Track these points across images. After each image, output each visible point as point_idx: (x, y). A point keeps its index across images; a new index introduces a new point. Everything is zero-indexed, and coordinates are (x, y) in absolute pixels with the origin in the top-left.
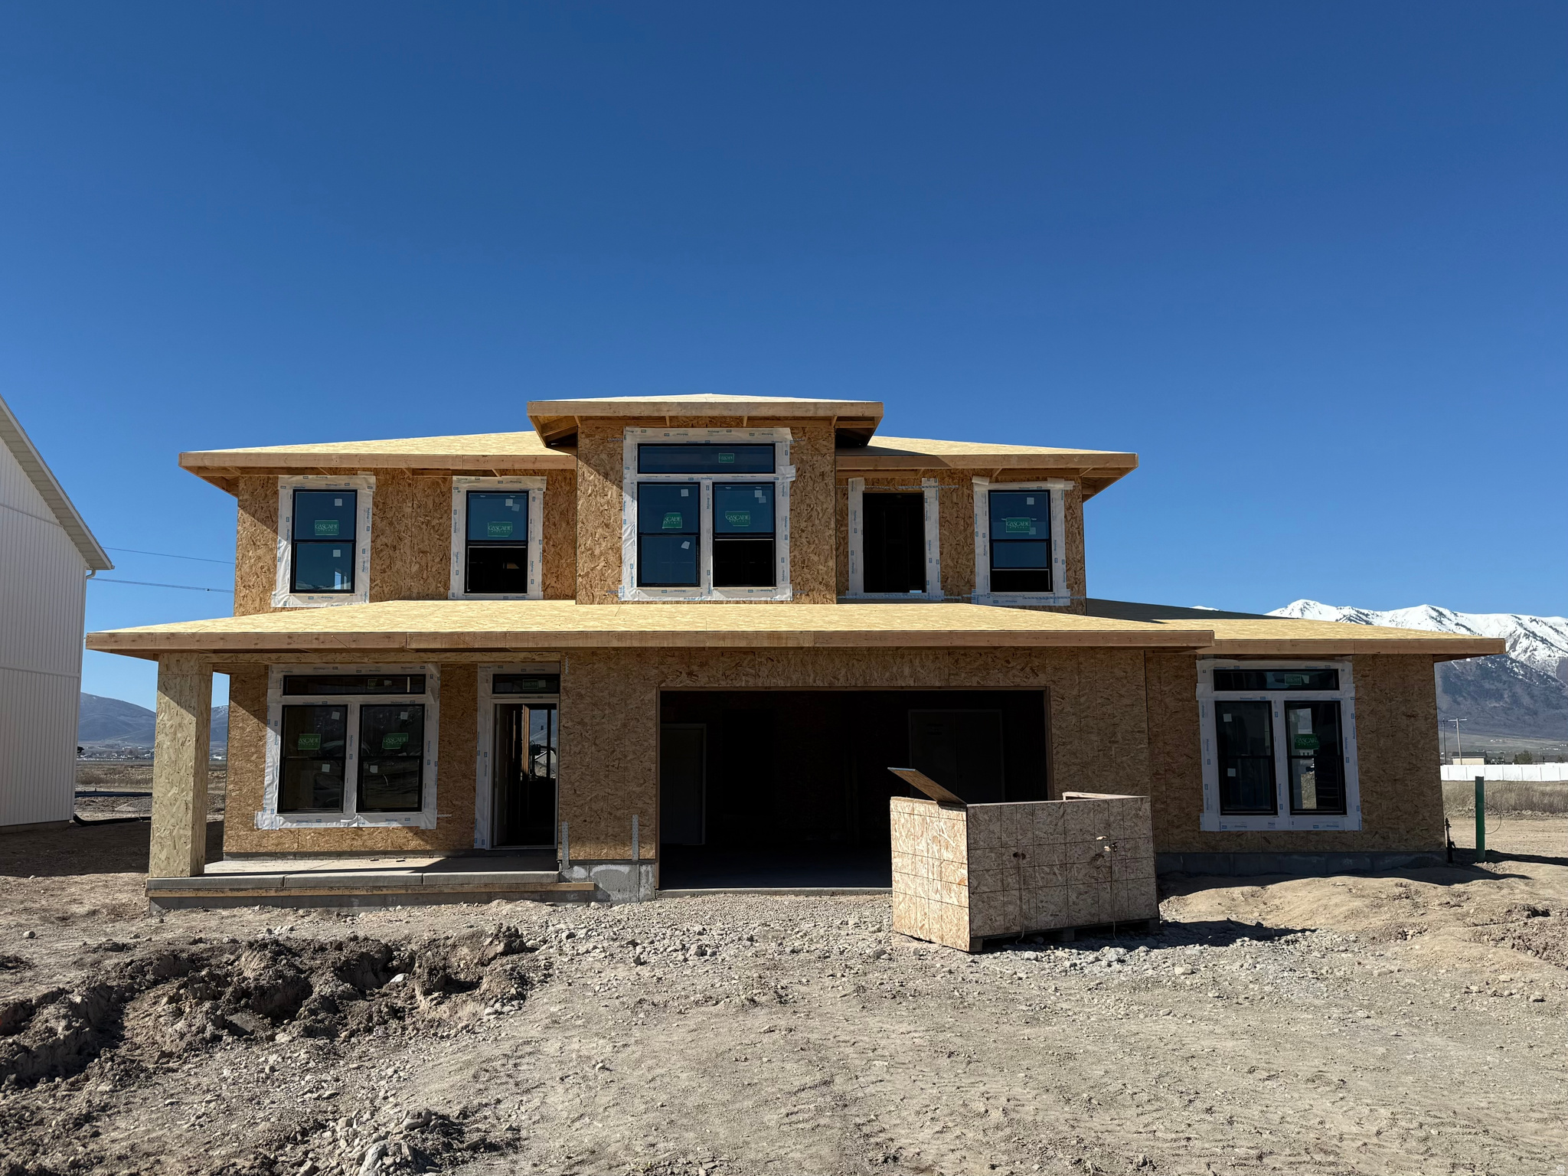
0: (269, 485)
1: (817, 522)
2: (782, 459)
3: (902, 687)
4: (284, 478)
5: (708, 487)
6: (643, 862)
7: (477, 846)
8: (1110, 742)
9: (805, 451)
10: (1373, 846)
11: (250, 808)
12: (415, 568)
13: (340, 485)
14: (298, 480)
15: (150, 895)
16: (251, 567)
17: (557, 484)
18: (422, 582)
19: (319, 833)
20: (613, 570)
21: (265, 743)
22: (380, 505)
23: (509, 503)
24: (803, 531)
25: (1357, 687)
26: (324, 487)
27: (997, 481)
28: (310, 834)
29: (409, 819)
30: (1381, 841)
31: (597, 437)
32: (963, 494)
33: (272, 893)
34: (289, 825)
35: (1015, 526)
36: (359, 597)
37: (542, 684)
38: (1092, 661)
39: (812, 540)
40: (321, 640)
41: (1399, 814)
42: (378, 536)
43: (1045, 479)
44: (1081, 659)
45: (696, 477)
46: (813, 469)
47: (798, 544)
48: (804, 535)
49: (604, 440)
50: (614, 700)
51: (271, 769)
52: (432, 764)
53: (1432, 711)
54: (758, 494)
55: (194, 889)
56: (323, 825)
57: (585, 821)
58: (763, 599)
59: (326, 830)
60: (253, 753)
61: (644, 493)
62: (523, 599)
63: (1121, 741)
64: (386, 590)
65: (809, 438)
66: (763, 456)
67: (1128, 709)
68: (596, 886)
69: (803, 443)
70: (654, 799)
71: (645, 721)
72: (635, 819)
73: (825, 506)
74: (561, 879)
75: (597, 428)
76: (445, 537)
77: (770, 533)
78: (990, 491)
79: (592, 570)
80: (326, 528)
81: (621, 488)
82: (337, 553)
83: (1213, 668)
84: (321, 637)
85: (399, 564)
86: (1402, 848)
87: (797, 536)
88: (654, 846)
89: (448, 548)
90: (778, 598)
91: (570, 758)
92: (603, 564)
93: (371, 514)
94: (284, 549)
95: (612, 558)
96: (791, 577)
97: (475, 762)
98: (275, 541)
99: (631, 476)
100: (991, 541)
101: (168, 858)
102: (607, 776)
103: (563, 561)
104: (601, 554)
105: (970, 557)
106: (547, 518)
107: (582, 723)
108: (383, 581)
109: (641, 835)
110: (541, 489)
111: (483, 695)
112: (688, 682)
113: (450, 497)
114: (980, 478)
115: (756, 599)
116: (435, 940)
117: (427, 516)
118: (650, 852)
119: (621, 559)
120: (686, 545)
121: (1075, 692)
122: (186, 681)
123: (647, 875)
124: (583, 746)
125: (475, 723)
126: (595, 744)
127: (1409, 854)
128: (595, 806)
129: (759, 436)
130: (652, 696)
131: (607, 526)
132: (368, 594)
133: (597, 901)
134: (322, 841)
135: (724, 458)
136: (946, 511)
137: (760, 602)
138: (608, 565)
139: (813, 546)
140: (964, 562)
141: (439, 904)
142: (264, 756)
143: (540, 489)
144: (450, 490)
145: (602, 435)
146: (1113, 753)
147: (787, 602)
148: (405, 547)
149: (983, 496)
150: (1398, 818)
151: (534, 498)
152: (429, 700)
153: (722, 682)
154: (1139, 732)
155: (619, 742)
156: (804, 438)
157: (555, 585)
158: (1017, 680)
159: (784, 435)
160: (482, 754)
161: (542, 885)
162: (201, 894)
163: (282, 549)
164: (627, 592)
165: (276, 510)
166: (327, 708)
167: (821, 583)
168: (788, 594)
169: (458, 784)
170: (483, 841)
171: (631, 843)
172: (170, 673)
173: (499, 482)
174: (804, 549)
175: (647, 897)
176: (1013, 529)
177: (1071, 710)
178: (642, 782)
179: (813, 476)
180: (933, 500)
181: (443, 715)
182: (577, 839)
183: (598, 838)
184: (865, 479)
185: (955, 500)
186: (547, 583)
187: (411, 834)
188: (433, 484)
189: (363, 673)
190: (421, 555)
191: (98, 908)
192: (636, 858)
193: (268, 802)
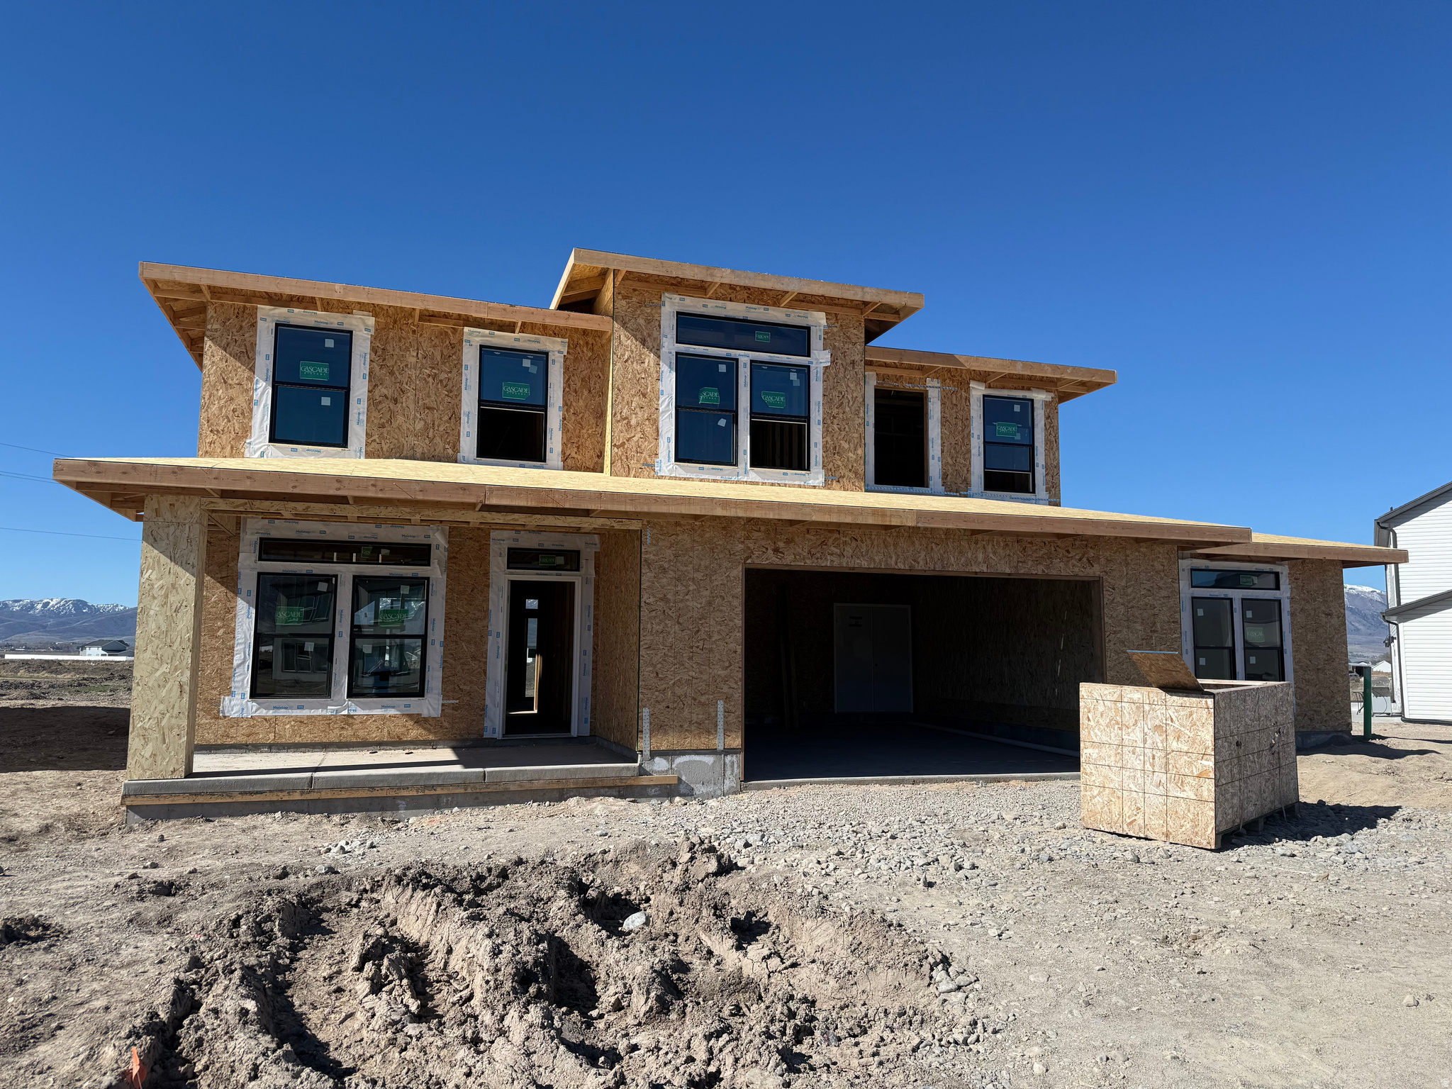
0: (245, 315)
1: (847, 409)
2: (816, 343)
3: (976, 573)
4: (264, 310)
5: (745, 364)
6: (728, 751)
7: (486, 735)
8: (1151, 631)
9: (837, 338)
10: (1303, 727)
11: (214, 692)
12: (419, 425)
13: (332, 323)
14: (281, 313)
15: (128, 803)
16: (221, 408)
17: (578, 348)
18: (427, 441)
19: (300, 721)
20: (650, 443)
21: (235, 615)
22: (379, 351)
23: (526, 363)
24: (834, 417)
25: (1292, 588)
26: (313, 324)
27: (990, 387)
28: (289, 722)
29: (408, 706)
30: (1309, 721)
31: (634, 299)
32: (961, 396)
33: (297, 796)
34: (263, 712)
35: (1005, 430)
36: (353, 453)
37: (560, 560)
38: (1137, 554)
39: (843, 427)
40: (378, 488)
41: (1321, 698)
42: (376, 385)
43: (1029, 389)
44: (1128, 552)
45: (734, 353)
46: (845, 357)
47: (830, 430)
48: (836, 421)
49: (641, 304)
50: (699, 576)
51: (243, 646)
52: (437, 645)
53: (1342, 611)
54: (793, 376)
55: (191, 794)
56: (306, 712)
57: (668, 707)
58: (797, 483)
59: (309, 717)
60: (220, 628)
61: (683, 365)
62: (542, 467)
63: (1160, 630)
64: (385, 448)
65: (841, 326)
66: (799, 339)
67: (1165, 601)
68: (679, 779)
69: (835, 329)
70: (740, 683)
71: (731, 599)
72: (720, 705)
73: (855, 395)
74: (642, 772)
75: (634, 290)
76: (454, 393)
77: (805, 417)
78: (984, 396)
79: (628, 441)
80: (313, 371)
81: (659, 357)
82: (326, 401)
83: (1189, 567)
84: (379, 484)
85: (400, 419)
86: (1323, 728)
87: (829, 422)
88: (740, 734)
89: (458, 406)
90: (811, 482)
91: (652, 638)
92: (639, 435)
93: (368, 360)
94: (263, 393)
95: (649, 429)
96: (823, 462)
97: (486, 643)
98: (250, 379)
99: (670, 346)
100: (985, 443)
101: (154, 755)
102: (691, 658)
103: (585, 431)
104: (638, 424)
105: (967, 456)
106: (567, 383)
107: (664, 599)
108: (381, 436)
109: (726, 723)
110: (562, 352)
111: (496, 569)
112: (774, 559)
113: (461, 350)
114: (977, 383)
115: (790, 482)
116: (590, 856)
117: (433, 368)
118: (736, 741)
119: (658, 431)
120: (722, 423)
121: (1123, 584)
122: (182, 531)
123: (732, 766)
124: (666, 624)
125: (486, 600)
126: (679, 623)
127: (1327, 733)
128: (678, 691)
129: (795, 317)
130: (738, 573)
131: (644, 395)
132: (363, 450)
133: (681, 795)
134: (304, 730)
135: (761, 337)
136: (947, 411)
137: (794, 486)
138: (644, 437)
139: (843, 433)
140: (962, 461)
141: (504, 803)
142: (233, 631)
143: (560, 352)
144: (461, 341)
145: (639, 298)
146: (1154, 641)
147: (819, 487)
148: (408, 401)
149: (978, 400)
150: (1320, 702)
151: (553, 361)
152: (436, 572)
153: (807, 561)
154: (1173, 622)
155: (703, 621)
156: (836, 324)
157: (576, 456)
158: (1077, 570)
159: (818, 320)
160: (494, 634)
161: (621, 779)
162: (200, 800)
163: (259, 391)
164: (664, 467)
165: (253, 345)
166: (315, 579)
167: (850, 470)
168: (820, 479)
169: (466, 667)
170: (494, 729)
171: (716, 731)
172: (161, 519)
173: (516, 340)
174: (836, 435)
175: (732, 790)
176: (1003, 433)
177: (1120, 600)
178: (727, 664)
179: (844, 364)
180: (936, 400)
181: (450, 590)
182: (659, 727)
183: (681, 726)
184: (877, 375)
185: (954, 402)
186: (567, 454)
187: (412, 723)
188: (441, 334)
189: (356, 539)
190: (427, 411)
191: (49, 821)
192: (721, 748)
193: (237, 684)
